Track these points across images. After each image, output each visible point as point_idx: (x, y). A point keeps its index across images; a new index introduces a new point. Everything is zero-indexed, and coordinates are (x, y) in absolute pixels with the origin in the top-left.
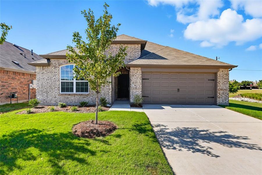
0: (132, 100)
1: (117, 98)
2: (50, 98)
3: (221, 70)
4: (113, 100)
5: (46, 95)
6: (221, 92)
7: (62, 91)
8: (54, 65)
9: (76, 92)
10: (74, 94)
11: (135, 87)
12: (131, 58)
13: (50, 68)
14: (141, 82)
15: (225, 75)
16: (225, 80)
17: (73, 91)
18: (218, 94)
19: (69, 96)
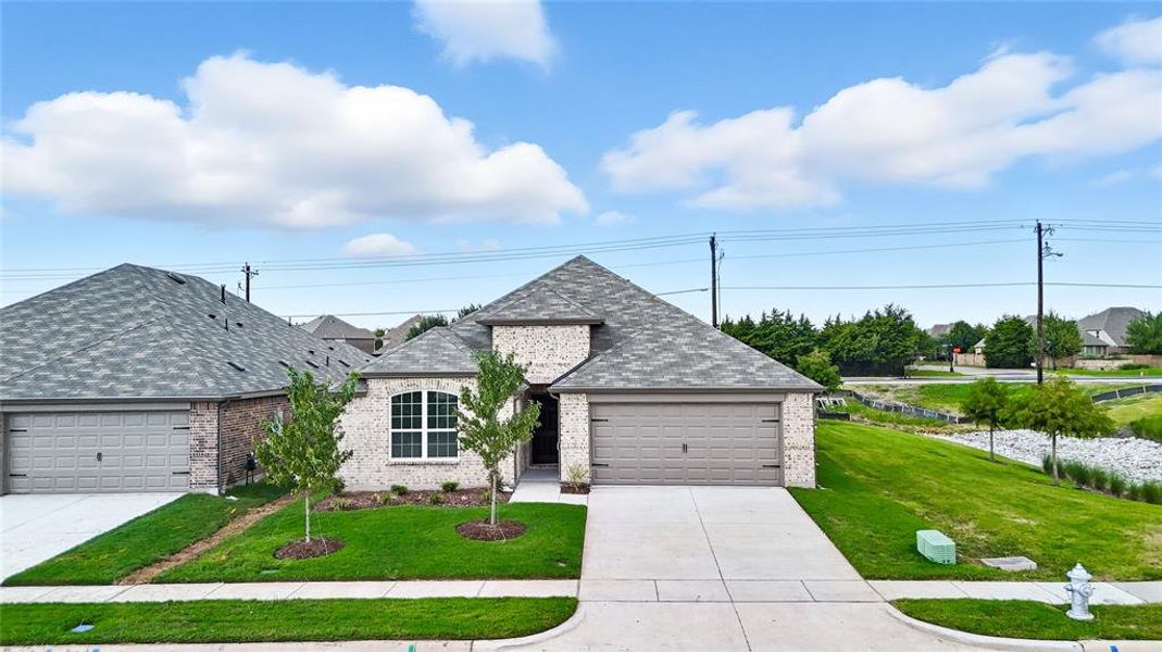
0: (565, 476)
1: (528, 464)
2: (366, 472)
3: (791, 397)
4: (519, 473)
5: (356, 465)
6: (794, 453)
7: (393, 456)
8: (376, 393)
9: (429, 456)
10: (425, 465)
11: (572, 441)
12: (563, 362)
13: (366, 401)
14: (587, 429)
15: (802, 410)
16: (803, 422)
17: (420, 456)
18: (786, 459)
19: (412, 468)
